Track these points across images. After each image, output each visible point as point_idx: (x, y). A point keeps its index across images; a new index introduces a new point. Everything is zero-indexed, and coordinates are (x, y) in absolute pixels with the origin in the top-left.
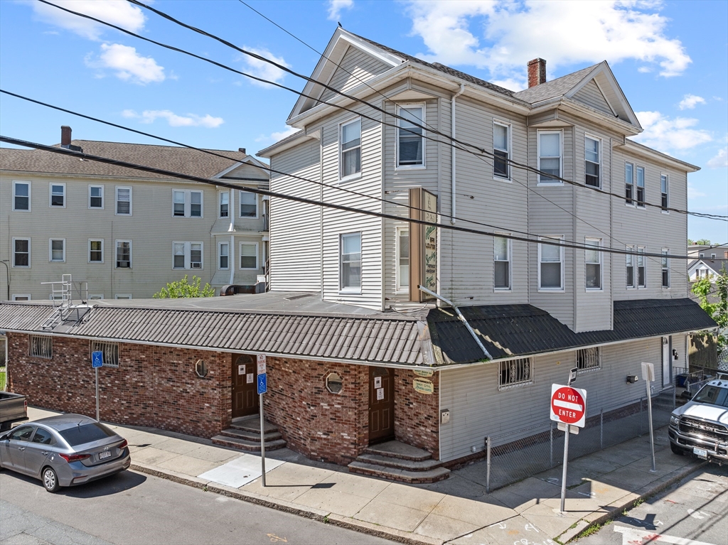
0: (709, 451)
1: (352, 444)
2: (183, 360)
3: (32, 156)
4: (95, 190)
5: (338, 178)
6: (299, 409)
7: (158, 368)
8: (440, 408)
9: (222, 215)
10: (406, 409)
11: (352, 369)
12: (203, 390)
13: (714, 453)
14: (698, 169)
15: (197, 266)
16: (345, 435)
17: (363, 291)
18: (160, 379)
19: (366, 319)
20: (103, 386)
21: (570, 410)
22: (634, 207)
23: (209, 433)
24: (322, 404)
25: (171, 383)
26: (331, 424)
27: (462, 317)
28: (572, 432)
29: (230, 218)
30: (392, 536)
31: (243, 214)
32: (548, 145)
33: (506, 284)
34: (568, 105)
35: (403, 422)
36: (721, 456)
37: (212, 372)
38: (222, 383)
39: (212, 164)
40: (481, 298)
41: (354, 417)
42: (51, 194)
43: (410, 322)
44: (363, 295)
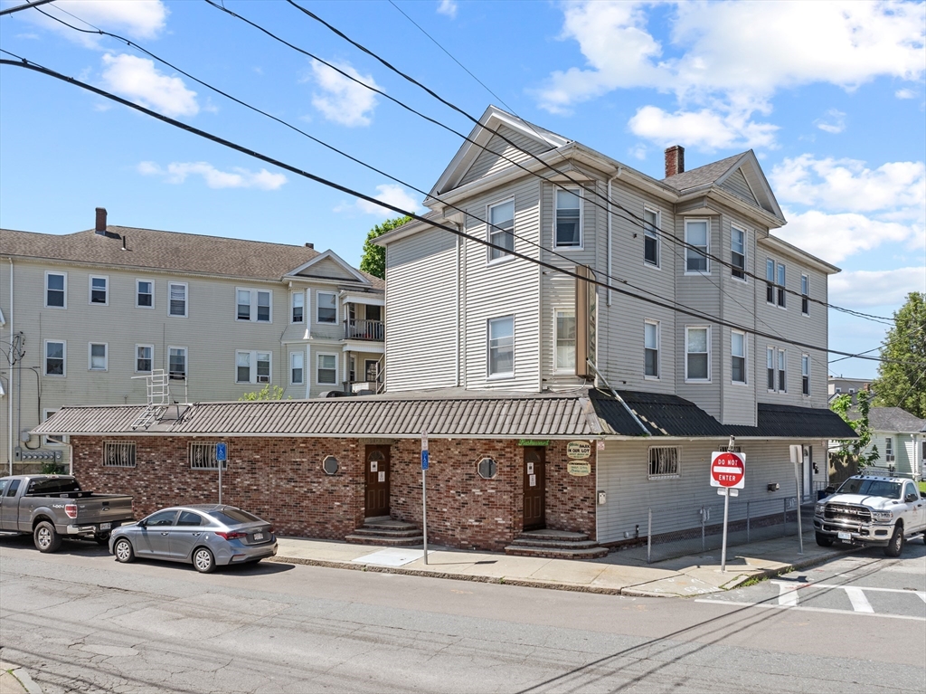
0: (853, 534)
1: (507, 528)
2: (308, 457)
3: (64, 243)
4: (144, 286)
5: (486, 261)
6: (446, 499)
7: (275, 469)
8: (597, 489)
9: (295, 320)
10: (559, 495)
11: (507, 452)
12: (333, 488)
13: (857, 535)
14: (839, 270)
15: (265, 380)
16: (500, 520)
17: (516, 375)
18: (278, 481)
19: (525, 399)
20: (205, 493)
21: (729, 474)
22: (774, 306)
23: (340, 534)
24: (473, 490)
25: (293, 484)
26: (484, 510)
27: (619, 398)
28: (732, 494)
29: (306, 324)
30: (572, 587)
31: (321, 319)
32: (695, 232)
33: (654, 373)
34: (718, 193)
35: (555, 509)
36: (864, 537)
37: (344, 468)
38: (356, 479)
39: (279, 260)
40: (633, 384)
41: (510, 500)
42: (91, 288)
43: (572, 399)
44: (516, 379)
